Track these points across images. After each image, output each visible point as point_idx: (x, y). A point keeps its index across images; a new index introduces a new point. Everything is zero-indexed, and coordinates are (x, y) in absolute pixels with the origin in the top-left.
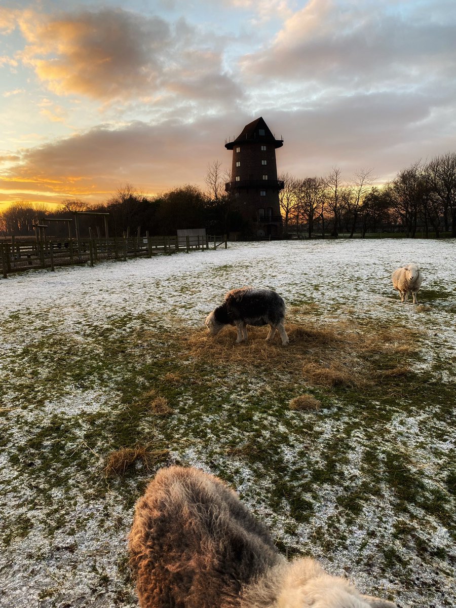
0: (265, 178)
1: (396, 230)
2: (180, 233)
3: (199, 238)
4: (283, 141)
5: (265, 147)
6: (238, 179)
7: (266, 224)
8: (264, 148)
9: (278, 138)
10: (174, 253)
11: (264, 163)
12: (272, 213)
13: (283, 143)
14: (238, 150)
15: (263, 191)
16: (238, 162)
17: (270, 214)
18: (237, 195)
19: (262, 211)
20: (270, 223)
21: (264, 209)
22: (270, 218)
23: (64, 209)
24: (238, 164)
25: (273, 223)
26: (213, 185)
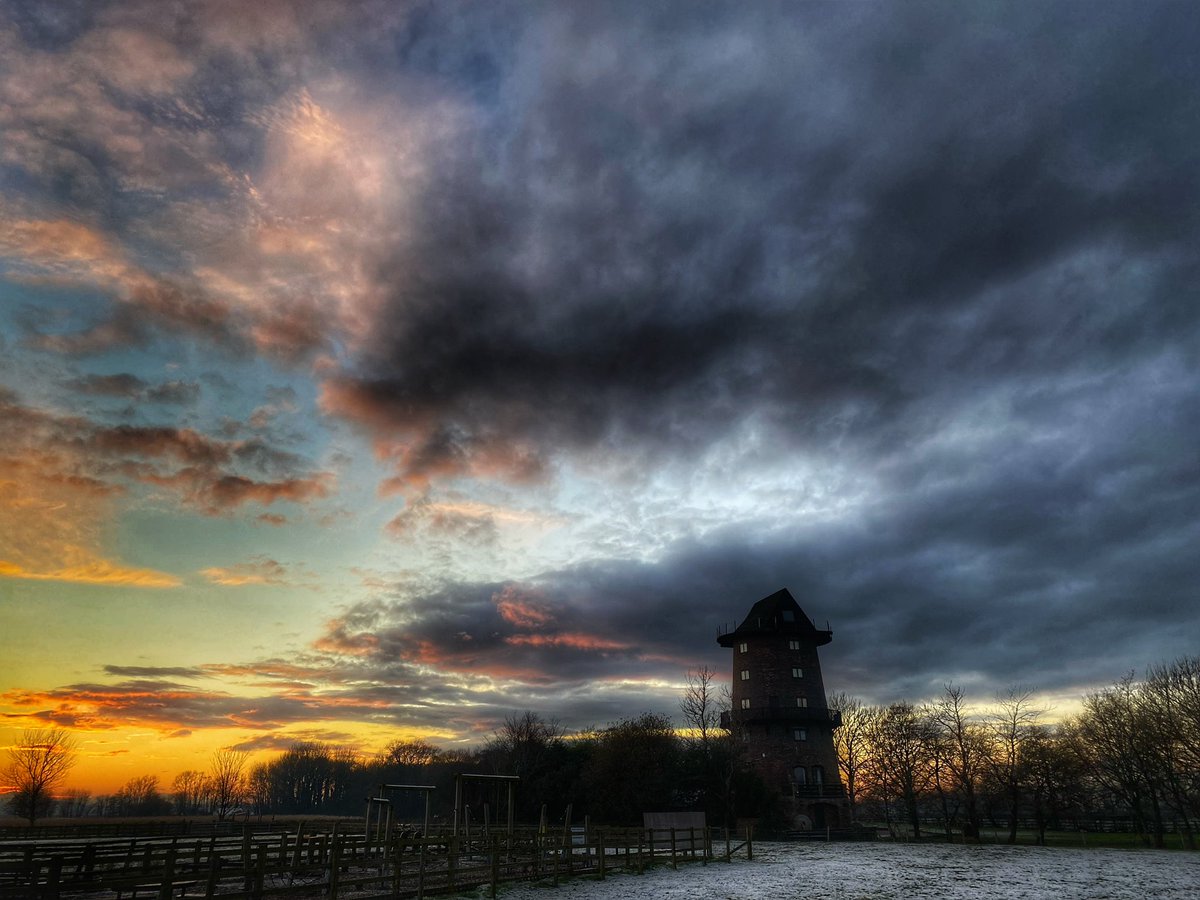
0: (803, 703)
1: (1108, 825)
2: (651, 820)
3: (692, 833)
4: (831, 633)
5: (797, 643)
6: (745, 704)
7: (814, 801)
8: (794, 646)
9: (820, 626)
10: (648, 869)
11: (797, 673)
12: (823, 779)
13: (832, 636)
14: (744, 648)
15: (800, 730)
16: (745, 670)
17: (819, 779)
18: (745, 737)
19: (800, 773)
20: (822, 800)
21: (805, 768)
22: (821, 791)
23: (389, 758)
24: (745, 675)
25: (828, 801)
26: (698, 716)
